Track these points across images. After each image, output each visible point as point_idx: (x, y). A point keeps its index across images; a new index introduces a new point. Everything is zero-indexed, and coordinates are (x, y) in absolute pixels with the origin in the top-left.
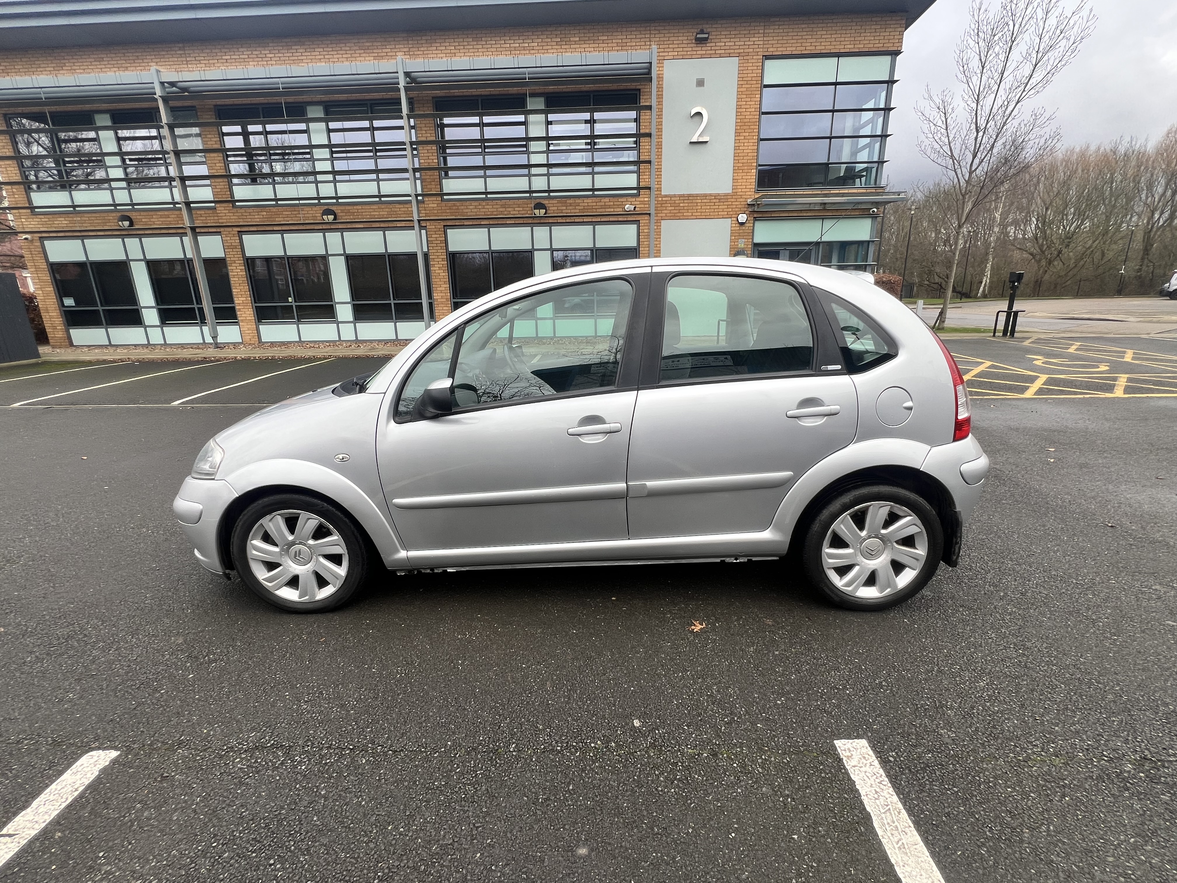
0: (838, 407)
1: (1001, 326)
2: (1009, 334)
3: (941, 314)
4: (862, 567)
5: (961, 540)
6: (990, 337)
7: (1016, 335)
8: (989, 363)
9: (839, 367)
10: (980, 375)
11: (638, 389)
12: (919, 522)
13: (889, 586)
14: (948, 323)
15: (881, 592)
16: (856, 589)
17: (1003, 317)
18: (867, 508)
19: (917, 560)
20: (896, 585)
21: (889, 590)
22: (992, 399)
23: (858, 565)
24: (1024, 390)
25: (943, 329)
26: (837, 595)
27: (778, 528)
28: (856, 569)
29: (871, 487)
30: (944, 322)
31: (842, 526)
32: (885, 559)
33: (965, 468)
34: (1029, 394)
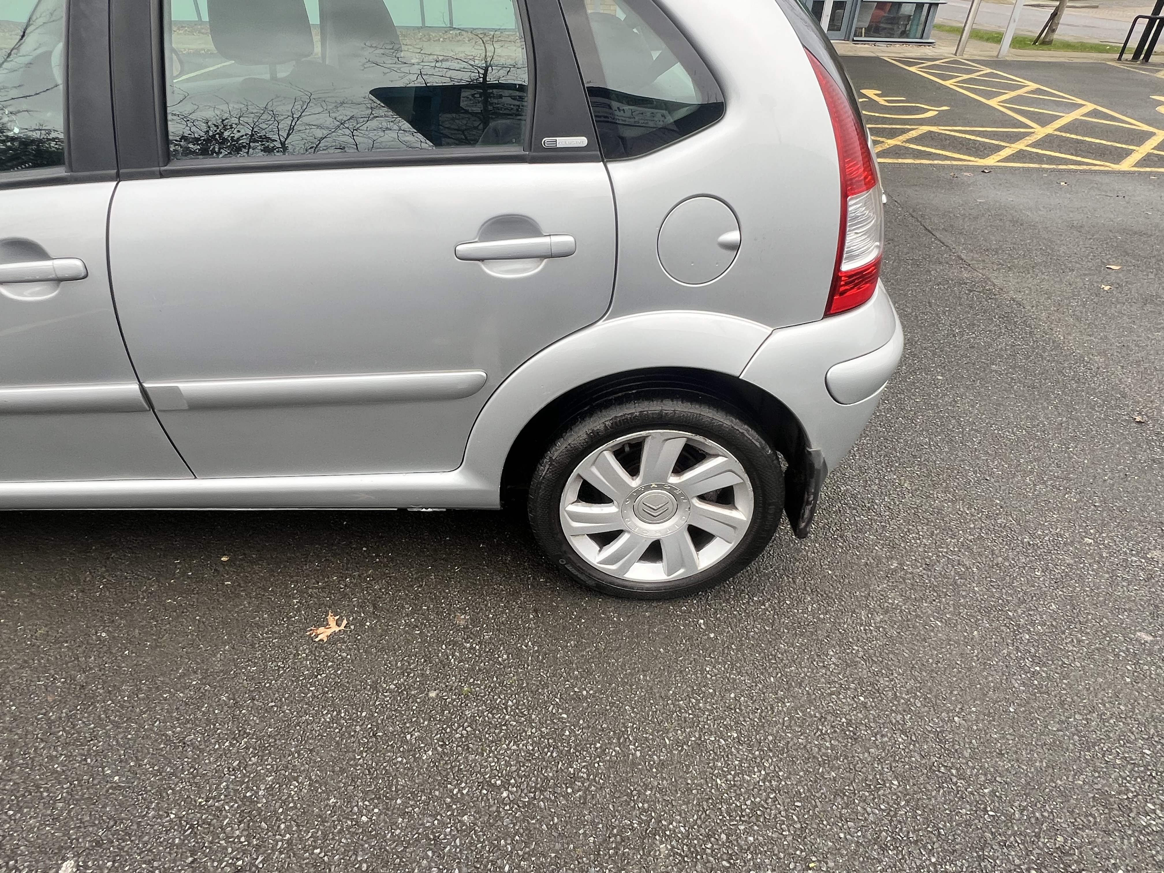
0: (570, 239)
1: (1134, 43)
2: (1142, 56)
3: (1054, 15)
4: (633, 536)
5: (815, 499)
6: (1113, 60)
7: (1153, 59)
8: (1090, 107)
9: (581, 141)
10: (1071, 127)
11: (118, 178)
12: (739, 467)
13: (683, 565)
14: (1061, 33)
15: (668, 576)
16: (626, 567)
17: (1142, 26)
18: (644, 438)
19: (734, 528)
20: (694, 565)
21: (682, 571)
22: (1069, 171)
23: (629, 532)
24: (1120, 155)
25: (1050, 43)
26: (590, 576)
27: (476, 470)
28: (624, 539)
29: (646, 403)
30: (1053, 31)
31: (594, 470)
32: (676, 524)
33: (837, 372)
34: (1126, 165)
